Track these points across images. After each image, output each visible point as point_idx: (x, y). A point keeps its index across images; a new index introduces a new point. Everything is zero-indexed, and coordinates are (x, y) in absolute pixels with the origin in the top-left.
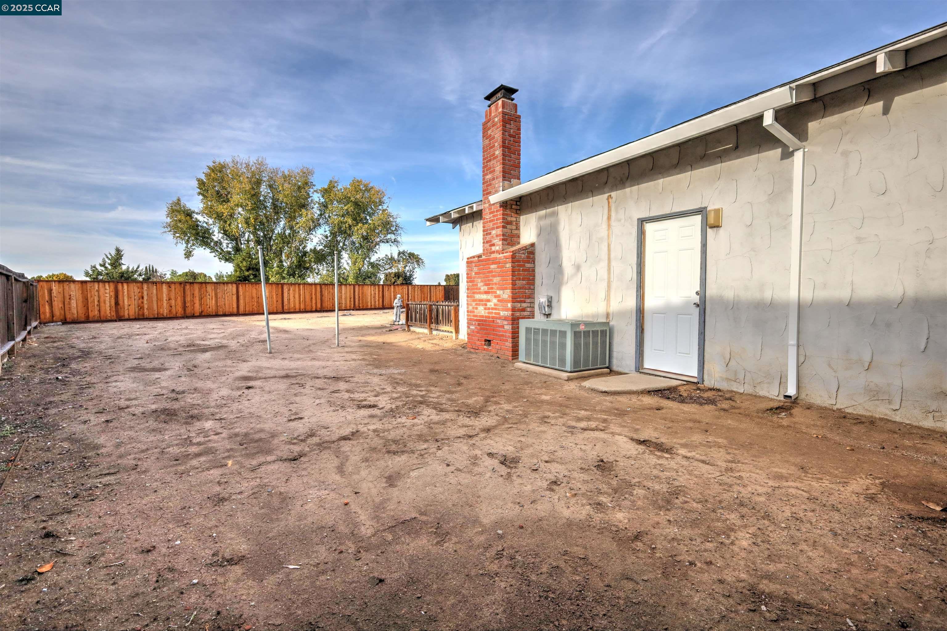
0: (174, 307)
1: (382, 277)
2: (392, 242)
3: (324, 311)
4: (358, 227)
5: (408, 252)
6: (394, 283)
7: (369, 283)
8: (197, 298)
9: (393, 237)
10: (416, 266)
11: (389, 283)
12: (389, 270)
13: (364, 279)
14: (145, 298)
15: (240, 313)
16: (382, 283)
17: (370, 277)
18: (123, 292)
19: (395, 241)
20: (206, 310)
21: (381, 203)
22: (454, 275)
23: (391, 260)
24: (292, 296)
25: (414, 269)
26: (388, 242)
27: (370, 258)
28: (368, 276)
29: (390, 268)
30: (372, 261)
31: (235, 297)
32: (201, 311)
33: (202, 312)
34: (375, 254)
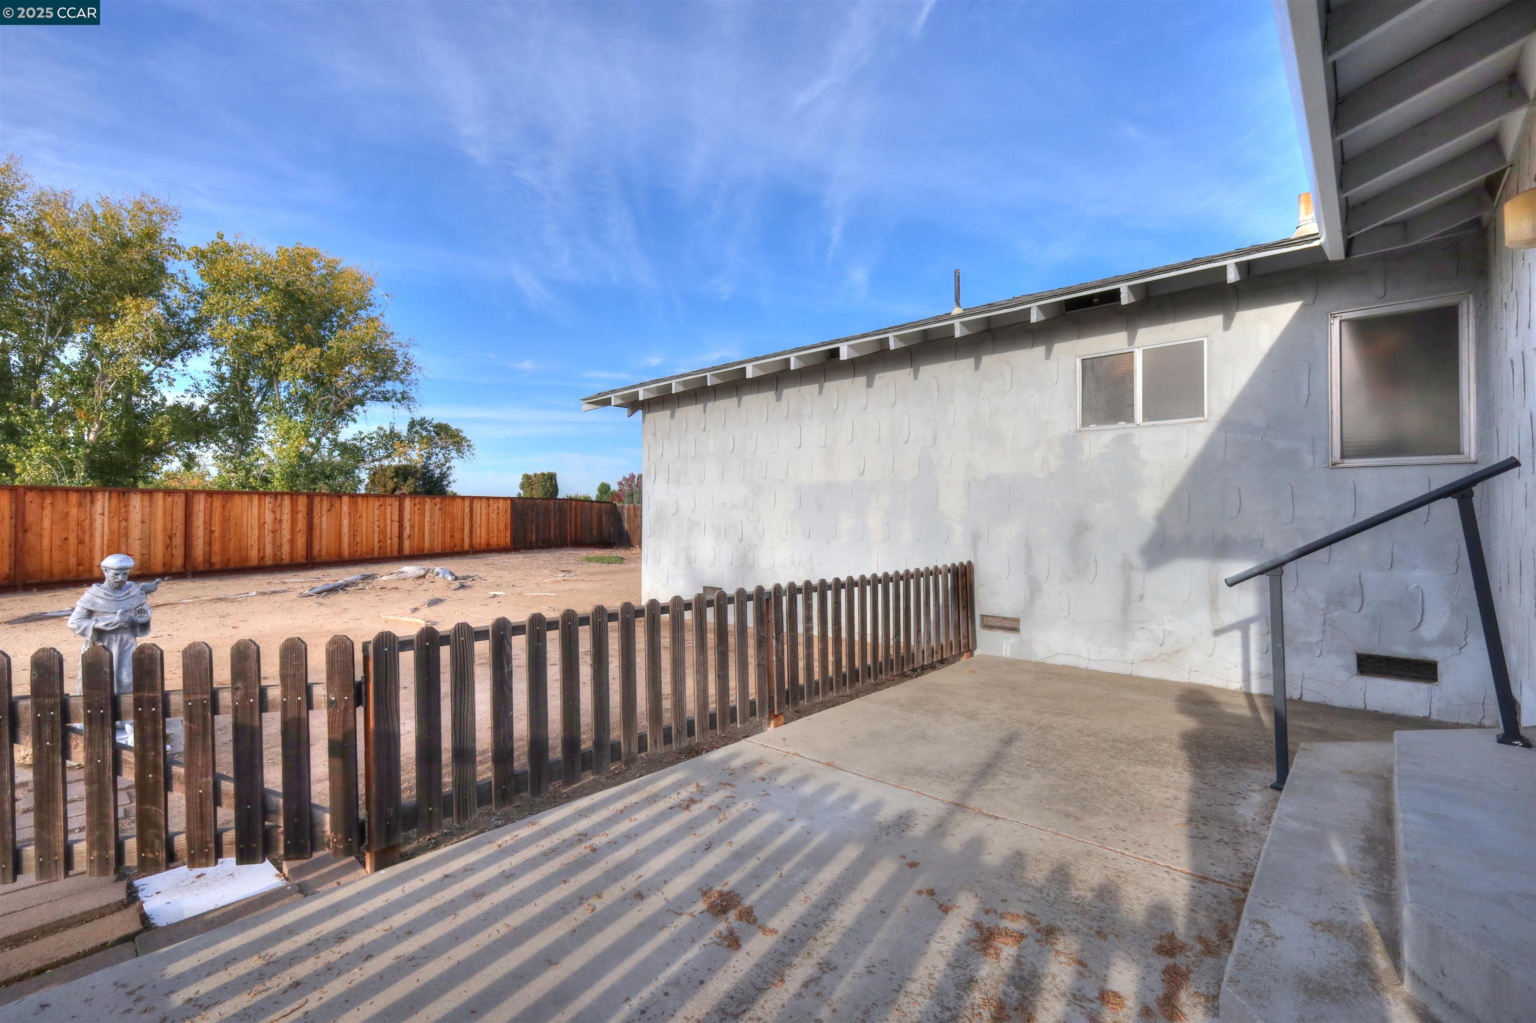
1: (364, 475)
2: (398, 400)
4: (293, 352)
5: (435, 422)
6: (394, 490)
7: (325, 489)
9: (399, 387)
10: (454, 454)
11: (379, 490)
12: (386, 463)
13: (314, 481)
16: (362, 490)
17: (328, 477)
19: (404, 398)
21: (365, 304)
22: (543, 475)
23: (390, 439)
25: (447, 460)
26: (386, 399)
27: (336, 434)
28: (326, 473)
29: (388, 456)
30: (342, 438)
34: (351, 423)
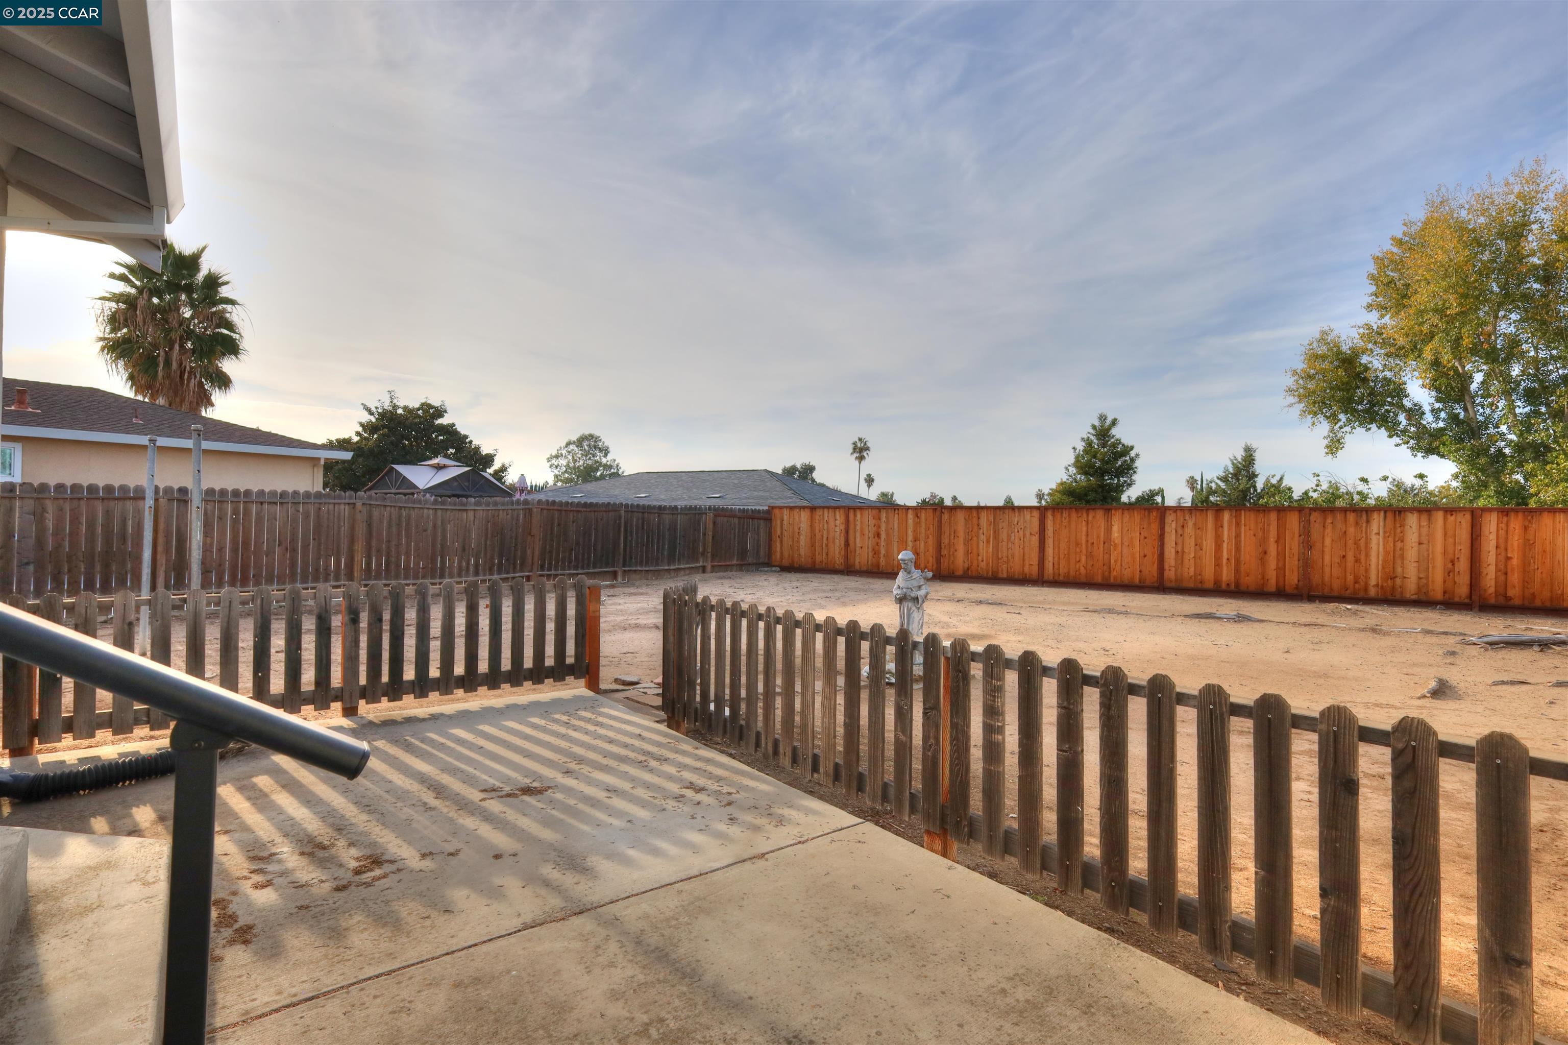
0: (922, 555)
3: (1311, 598)
8: (961, 540)
14: (883, 536)
15: (1046, 578)
18: (855, 525)
20: (975, 564)
24: (1190, 543)
31: (1035, 540)
32: (966, 566)
33: (968, 569)
